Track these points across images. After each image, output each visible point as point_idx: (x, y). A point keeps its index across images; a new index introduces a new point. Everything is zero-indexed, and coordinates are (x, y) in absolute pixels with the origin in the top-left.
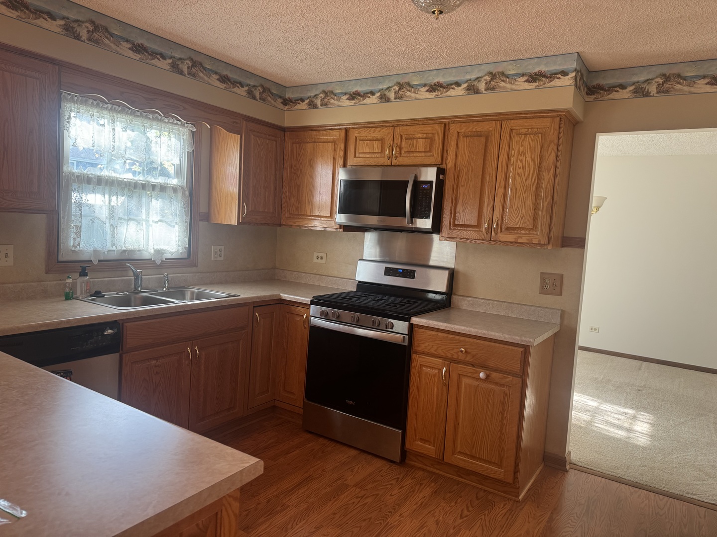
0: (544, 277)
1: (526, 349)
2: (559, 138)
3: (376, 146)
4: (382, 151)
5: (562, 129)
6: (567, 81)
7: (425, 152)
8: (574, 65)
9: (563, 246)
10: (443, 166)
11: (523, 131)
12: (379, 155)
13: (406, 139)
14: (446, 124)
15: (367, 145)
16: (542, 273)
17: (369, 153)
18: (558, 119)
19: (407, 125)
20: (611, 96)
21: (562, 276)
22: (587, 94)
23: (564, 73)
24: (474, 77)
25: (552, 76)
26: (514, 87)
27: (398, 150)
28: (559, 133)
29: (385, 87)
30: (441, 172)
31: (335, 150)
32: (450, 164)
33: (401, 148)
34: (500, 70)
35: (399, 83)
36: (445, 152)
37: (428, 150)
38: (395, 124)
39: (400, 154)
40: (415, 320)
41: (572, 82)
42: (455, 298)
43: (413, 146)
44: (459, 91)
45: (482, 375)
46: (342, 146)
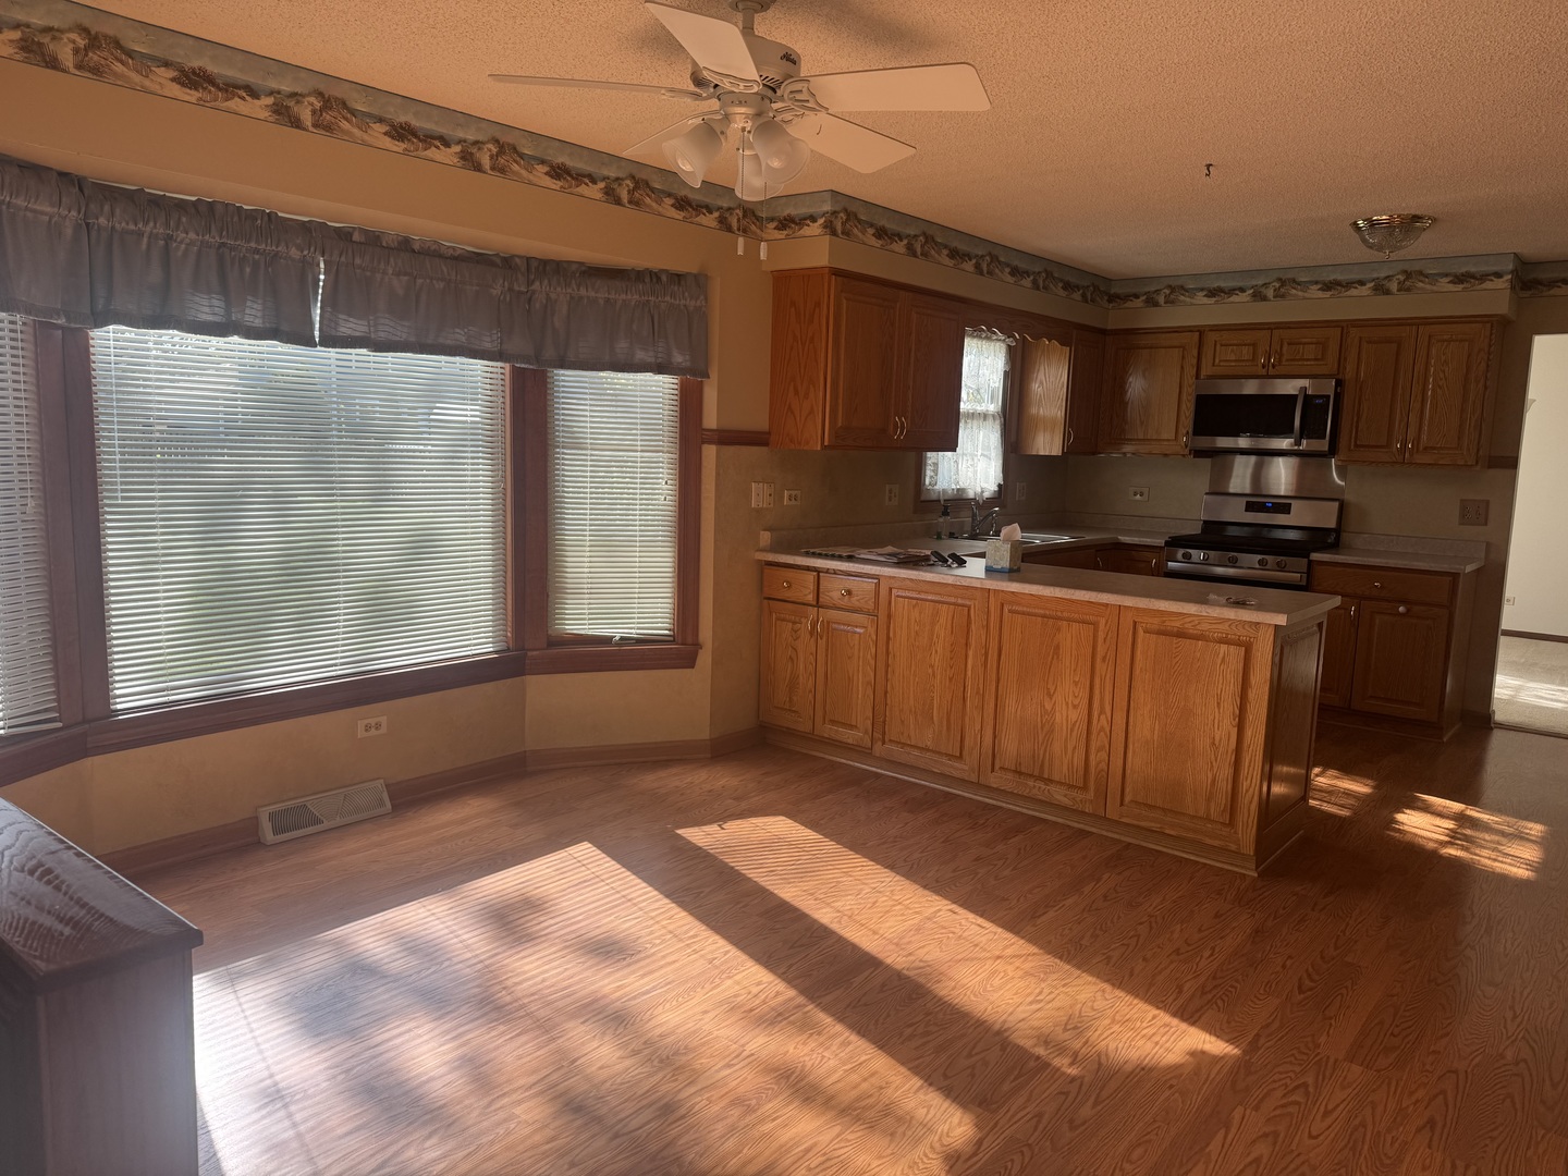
0: (1464, 504)
1: (1455, 576)
2: (1490, 346)
3: (1246, 352)
4: (1254, 358)
5: (1493, 336)
6: (1502, 284)
7: (1316, 359)
8: (1511, 267)
9: (1489, 467)
10: (1340, 377)
11: (1445, 337)
12: (1250, 363)
13: (1289, 344)
14: (1344, 326)
15: (1232, 351)
16: (1462, 500)
17: (1235, 361)
18: (1489, 325)
19: (1289, 328)
20: (1552, 292)
21: (1488, 502)
22: (1522, 289)
23: (1498, 275)
24: (1383, 275)
25: (1483, 277)
26: (1435, 288)
27: (1277, 357)
28: (1491, 340)
29: (1260, 283)
30: (1339, 383)
31: (1183, 357)
32: (1349, 374)
33: (1281, 355)
34: (1417, 268)
35: (1280, 280)
36: (1342, 360)
37: (1320, 357)
38: (1272, 326)
39: (1280, 361)
40: (1315, 556)
41: (1507, 285)
42: (1344, 536)
43: (1299, 352)
44: (1365, 291)
45: (1401, 609)
46: (1195, 352)
